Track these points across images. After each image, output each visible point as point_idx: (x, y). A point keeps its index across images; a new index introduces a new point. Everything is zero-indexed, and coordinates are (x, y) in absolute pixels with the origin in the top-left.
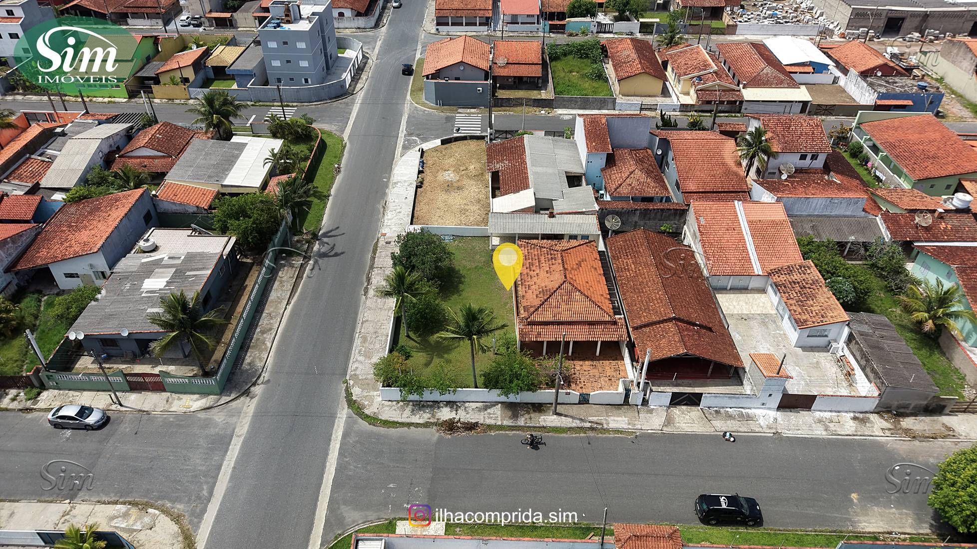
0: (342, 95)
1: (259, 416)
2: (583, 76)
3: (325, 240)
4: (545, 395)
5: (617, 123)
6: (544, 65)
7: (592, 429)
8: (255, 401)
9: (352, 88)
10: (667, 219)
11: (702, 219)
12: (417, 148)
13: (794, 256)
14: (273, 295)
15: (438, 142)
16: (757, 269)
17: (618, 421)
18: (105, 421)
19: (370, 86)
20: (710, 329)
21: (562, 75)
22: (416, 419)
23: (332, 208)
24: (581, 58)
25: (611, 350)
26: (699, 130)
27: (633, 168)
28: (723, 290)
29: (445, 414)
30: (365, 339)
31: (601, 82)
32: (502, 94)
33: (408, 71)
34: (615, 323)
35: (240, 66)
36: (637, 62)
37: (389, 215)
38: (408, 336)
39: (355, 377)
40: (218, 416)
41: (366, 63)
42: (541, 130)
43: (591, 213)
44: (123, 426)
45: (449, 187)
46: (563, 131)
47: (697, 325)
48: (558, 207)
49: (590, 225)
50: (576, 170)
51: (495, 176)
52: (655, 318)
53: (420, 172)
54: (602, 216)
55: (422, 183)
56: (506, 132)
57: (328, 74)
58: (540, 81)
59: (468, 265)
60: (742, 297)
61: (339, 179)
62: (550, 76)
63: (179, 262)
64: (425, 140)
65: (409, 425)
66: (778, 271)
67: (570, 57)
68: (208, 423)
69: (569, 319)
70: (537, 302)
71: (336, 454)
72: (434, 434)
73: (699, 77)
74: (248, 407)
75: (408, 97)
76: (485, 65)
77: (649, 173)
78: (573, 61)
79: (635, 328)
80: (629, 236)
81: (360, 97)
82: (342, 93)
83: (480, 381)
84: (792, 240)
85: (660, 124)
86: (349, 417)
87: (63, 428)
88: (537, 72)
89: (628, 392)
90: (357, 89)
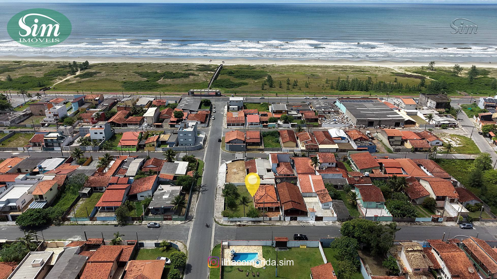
0: (201, 149)
1: (194, 225)
2: (273, 142)
3: (203, 187)
4: (261, 218)
5: (280, 156)
6: (261, 138)
7: (272, 225)
8: (193, 222)
9: (203, 146)
10: (293, 180)
11: (300, 179)
12: (225, 163)
13: (323, 187)
14: (192, 200)
15: (231, 161)
16: (314, 191)
17: (278, 224)
18: (159, 227)
19: (209, 145)
20: (300, 204)
21: (267, 141)
22: (231, 224)
23: (203, 180)
24: (272, 136)
25: (277, 209)
26: (304, 157)
27: (284, 167)
28: (306, 197)
29: (238, 223)
30: (217, 209)
31: (278, 143)
32: (249, 147)
33: (220, 141)
34: (278, 203)
35: (170, 141)
36: (288, 137)
37: (219, 181)
38: (228, 208)
39: (216, 217)
40: (185, 225)
41: (206, 138)
42: (260, 157)
43: (273, 178)
44: (164, 227)
45: (235, 173)
46: (265, 158)
47: (296, 202)
48: (264, 177)
49: (273, 181)
50: (270, 168)
51: (248, 170)
52: (287, 201)
53: (227, 170)
54: (276, 179)
55: (227, 172)
56: (250, 158)
57: (196, 142)
58: (260, 143)
59: (241, 192)
60: (311, 198)
61: (204, 172)
62: (263, 142)
63: (170, 192)
64: (227, 161)
65: (230, 225)
66: (318, 191)
67: (269, 136)
68: (183, 226)
69: (267, 202)
70: (259, 198)
71: (214, 231)
72: (236, 227)
73: (306, 142)
74: (192, 223)
75: (221, 149)
76: (243, 139)
77: (288, 169)
78: (270, 137)
79: (282, 204)
80: (282, 183)
81: (206, 149)
82: (201, 148)
83: (246, 215)
84: (323, 184)
85: (294, 155)
86: (216, 224)
87: (150, 228)
88: (259, 141)
89: (280, 217)
90: (205, 147)
